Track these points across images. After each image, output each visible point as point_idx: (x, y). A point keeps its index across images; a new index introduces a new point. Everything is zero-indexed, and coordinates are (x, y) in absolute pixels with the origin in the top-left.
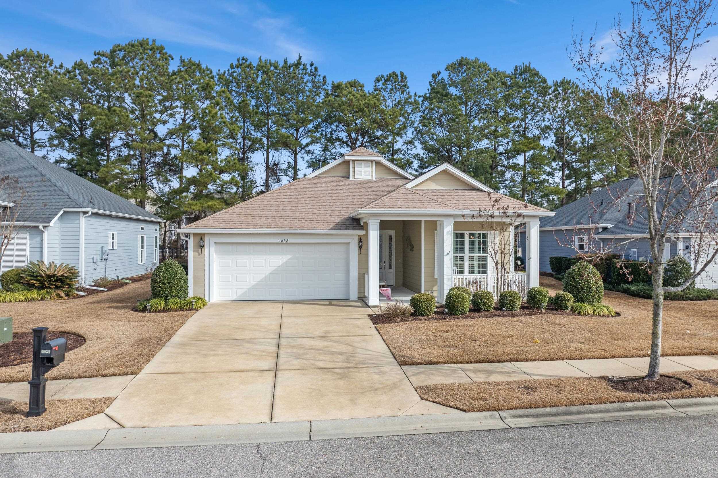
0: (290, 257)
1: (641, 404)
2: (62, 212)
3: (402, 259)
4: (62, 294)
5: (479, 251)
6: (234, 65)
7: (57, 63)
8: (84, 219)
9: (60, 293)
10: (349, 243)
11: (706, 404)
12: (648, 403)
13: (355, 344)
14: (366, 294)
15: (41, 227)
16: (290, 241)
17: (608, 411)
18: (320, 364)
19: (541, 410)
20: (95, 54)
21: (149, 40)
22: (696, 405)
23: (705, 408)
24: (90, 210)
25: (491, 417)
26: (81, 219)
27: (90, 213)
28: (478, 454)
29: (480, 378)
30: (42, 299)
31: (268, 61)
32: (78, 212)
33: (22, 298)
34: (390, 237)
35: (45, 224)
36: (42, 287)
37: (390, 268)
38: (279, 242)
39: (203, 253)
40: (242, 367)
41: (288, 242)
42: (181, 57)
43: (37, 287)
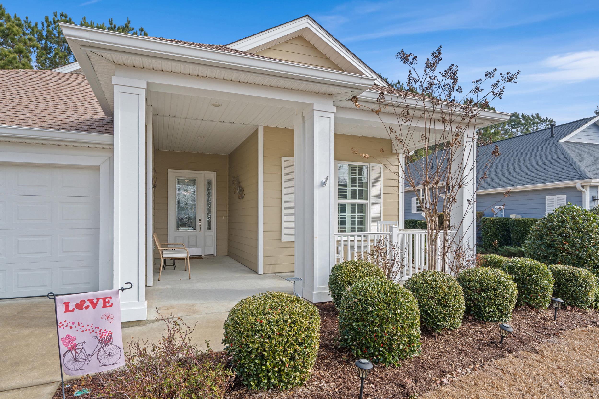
3: (227, 215)
5: (353, 196)
10: (97, 169)
34: (209, 182)
37: (209, 228)
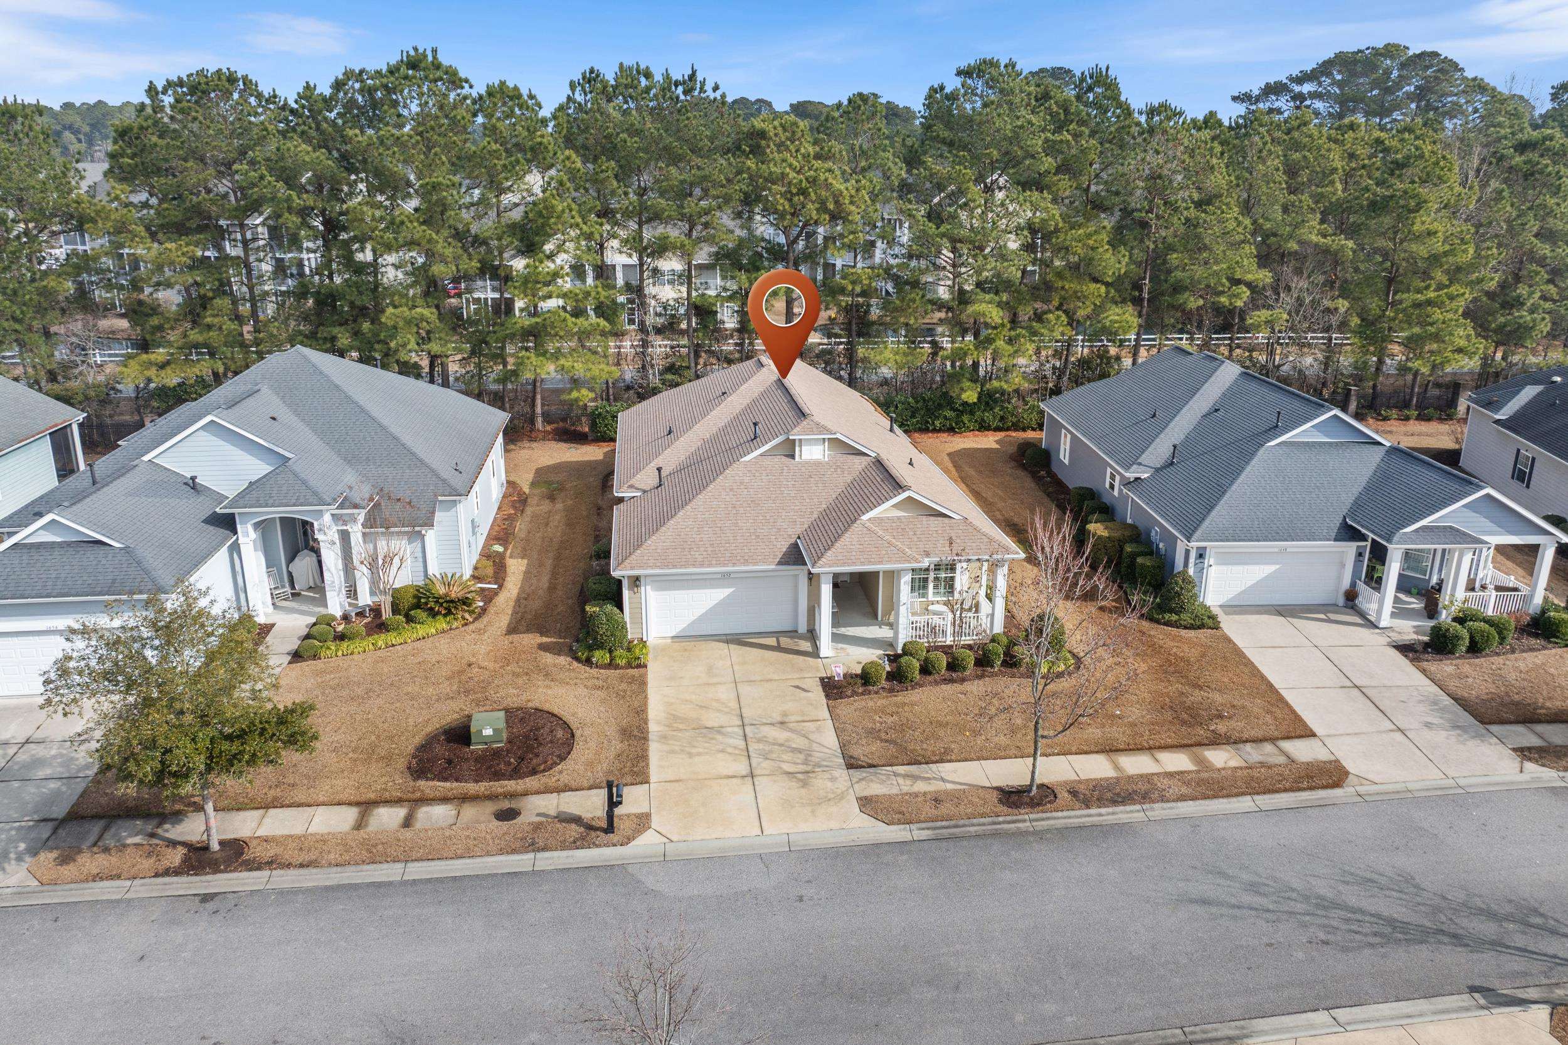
0: (732, 590)
1: (1009, 818)
4: (467, 616)
9: (465, 615)
10: (797, 583)
11: (1055, 818)
12: (1015, 818)
13: (811, 737)
14: (817, 627)
16: (733, 576)
17: (984, 824)
18: (787, 767)
19: (939, 824)
22: (1048, 819)
23: (1052, 822)
25: (904, 829)
28: (887, 864)
29: (906, 786)
33: (433, 631)
38: (720, 577)
40: (726, 772)
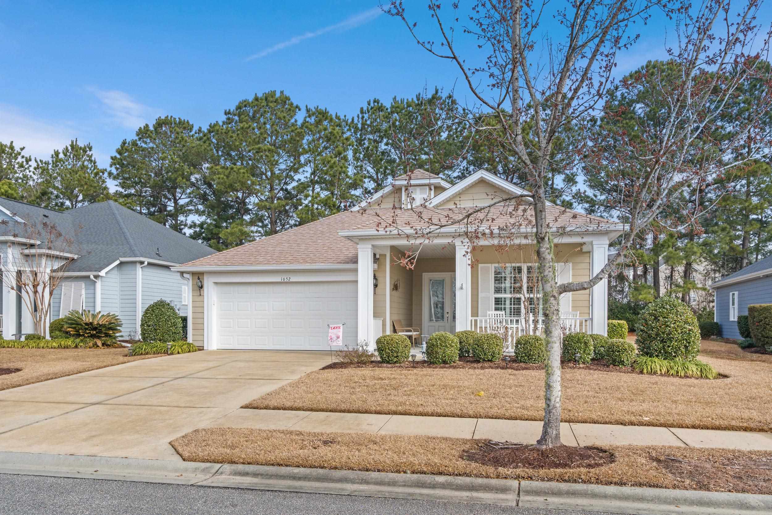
2: (117, 262)
4: (99, 343)
6: (365, 109)
7: (195, 128)
8: (140, 269)
9: (97, 342)
15: (92, 277)
16: (293, 279)
20: (226, 113)
21: (277, 92)
24: (146, 261)
26: (137, 269)
27: (146, 263)
30: (76, 347)
31: (405, 101)
32: (134, 263)
35: (96, 273)
36: (79, 335)
38: (280, 281)
39: (202, 294)
41: (291, 280)
42: (307, 106)
43: (73, 335)
